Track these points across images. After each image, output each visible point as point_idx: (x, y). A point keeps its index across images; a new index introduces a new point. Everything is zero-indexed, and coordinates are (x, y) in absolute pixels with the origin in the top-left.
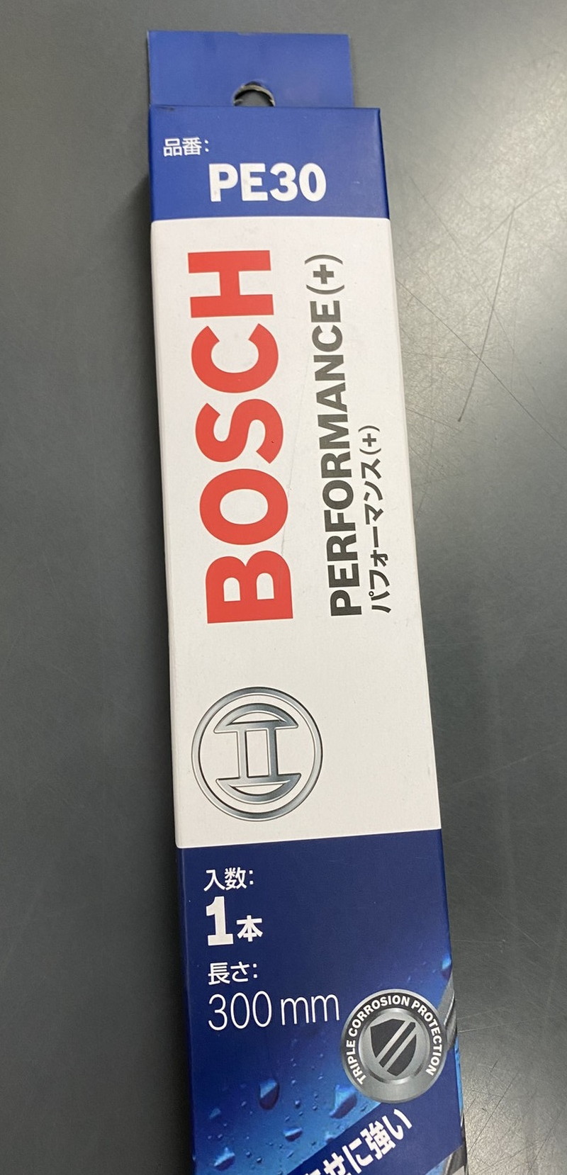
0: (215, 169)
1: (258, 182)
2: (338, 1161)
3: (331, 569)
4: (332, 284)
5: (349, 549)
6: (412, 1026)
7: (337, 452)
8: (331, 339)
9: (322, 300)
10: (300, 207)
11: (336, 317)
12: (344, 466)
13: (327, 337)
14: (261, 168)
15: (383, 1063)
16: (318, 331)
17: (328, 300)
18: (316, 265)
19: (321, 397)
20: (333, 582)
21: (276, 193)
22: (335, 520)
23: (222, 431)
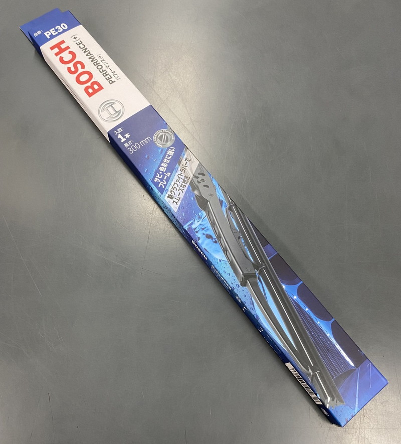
0: (46, 34)
1: (54, 31)
2: (166, 160)
3: (106, 78)
4: (77, 39)
5: (107, 74)
6: (165, 135)
7: (95, 61)
8: (83, 46)
9: (77, 42)
10: (64, 31)
11: (82, 43)
12: (98, 63)
13: (82, 46)
14: (54, 29)
15: (164, 142)
16: (80, 47)
17: (79, 41)
18: (73, 37)
19: (87, 55)
20: (107, 80)
21: (59, 31)
22: (101, 71)
23: (73, 69)
